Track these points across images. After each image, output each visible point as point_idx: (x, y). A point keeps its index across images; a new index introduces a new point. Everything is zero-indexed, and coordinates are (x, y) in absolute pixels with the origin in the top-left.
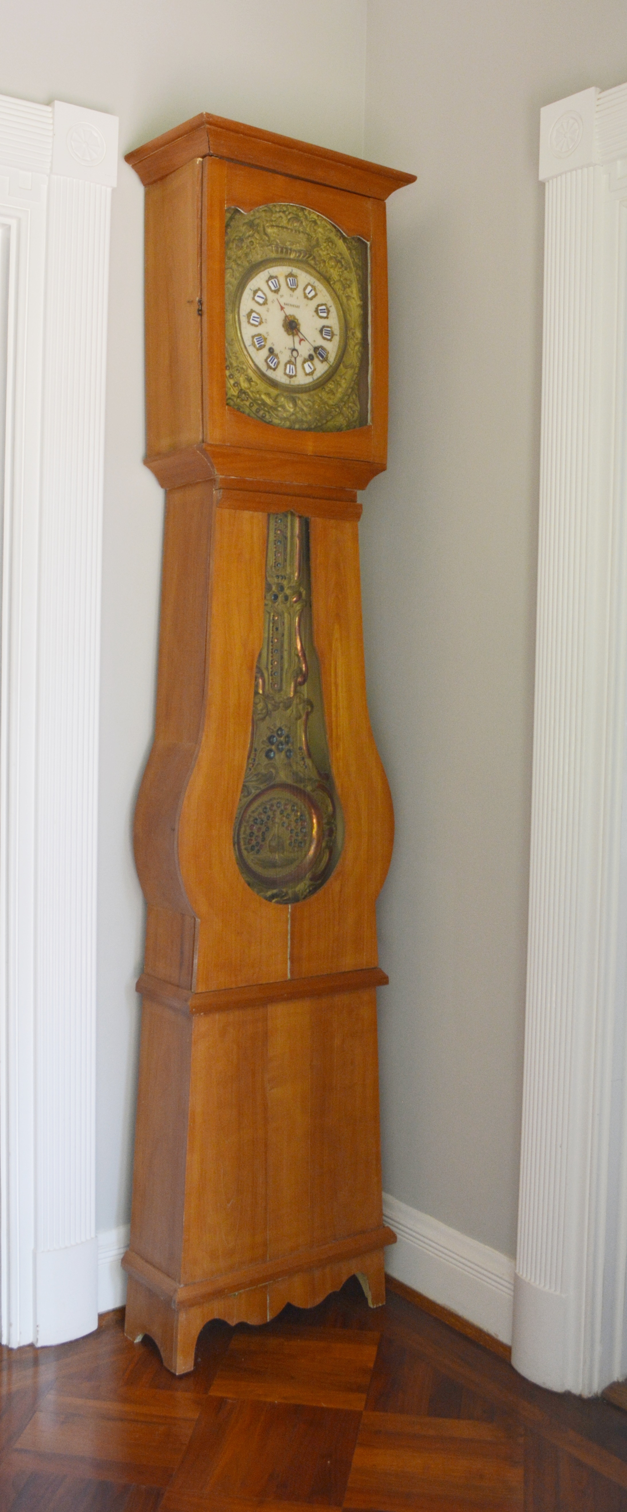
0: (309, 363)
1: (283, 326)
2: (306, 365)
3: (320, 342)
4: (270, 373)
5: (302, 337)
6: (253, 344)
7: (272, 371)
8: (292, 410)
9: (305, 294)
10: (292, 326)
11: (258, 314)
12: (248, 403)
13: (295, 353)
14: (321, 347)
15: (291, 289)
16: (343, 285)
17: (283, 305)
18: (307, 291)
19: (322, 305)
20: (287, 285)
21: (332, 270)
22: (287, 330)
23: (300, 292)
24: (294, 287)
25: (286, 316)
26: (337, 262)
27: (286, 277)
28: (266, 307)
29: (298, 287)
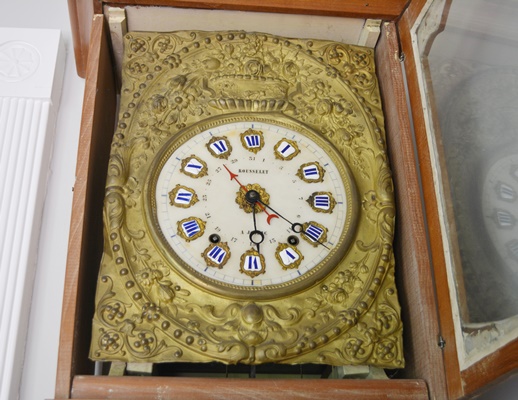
0: (290, 250)
1: (237, 201)
2: (283, 254)
3: (308, 215)
4: (212, 273)
5: (271, 213)
6: (180, 233)
7: (216, 269)
8: (251, 327)
9: (276, 153)
10: (253, 200)
11: (187, 189)
12: (159, 324)
13: (257, 238)
14: (312, 224)
15: (251, 149)
16: (348, 134)
17: (235, 172)
18: (280, 149)
19: (310, 164)
20: (244, 145)
21: (326, 118)
22: (244, 206)
23: (267, 151)
24: (256, 146)
25: (242, 187)
26: (332, 105)
27: (242, 136)
28: (205, 178)
29: (263, 145)
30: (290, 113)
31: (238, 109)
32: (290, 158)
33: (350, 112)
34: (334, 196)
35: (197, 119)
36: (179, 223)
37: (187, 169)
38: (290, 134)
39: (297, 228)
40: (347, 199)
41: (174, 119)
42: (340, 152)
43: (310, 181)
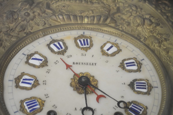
1: (71, 85)
3: (130, 96)
5: (100, 93)
6: (22, 109)
9: (103, 51)
10: (84, 83)
11: (30, 75)
13: (88, 113)
14: (134, 102)
15: (83, 48)
16: (157, 39)
17: (70, 63)
18: (105, 48)
19: (130, 59)
20: (77, 45)
21: (140, 29)
22: (76, 89)
23: (95, 50)
24: (86, 46)
25: (75, 74)
26: (144, 19)
27: (75, 39)
28: (46, 68)
29: (92, 45)
30: (113, 25)
31: (73, 22)
32: (113, 54)
33: (158, 25)
34: (151, 82)
35: (41, 28)
36: (22, 102)
37: (31, 61)
38: (113, 39)
39: (122, 105)
40: (162, 84)
41: (23, 28)
42: (153, 51)
43: (130, 71)
